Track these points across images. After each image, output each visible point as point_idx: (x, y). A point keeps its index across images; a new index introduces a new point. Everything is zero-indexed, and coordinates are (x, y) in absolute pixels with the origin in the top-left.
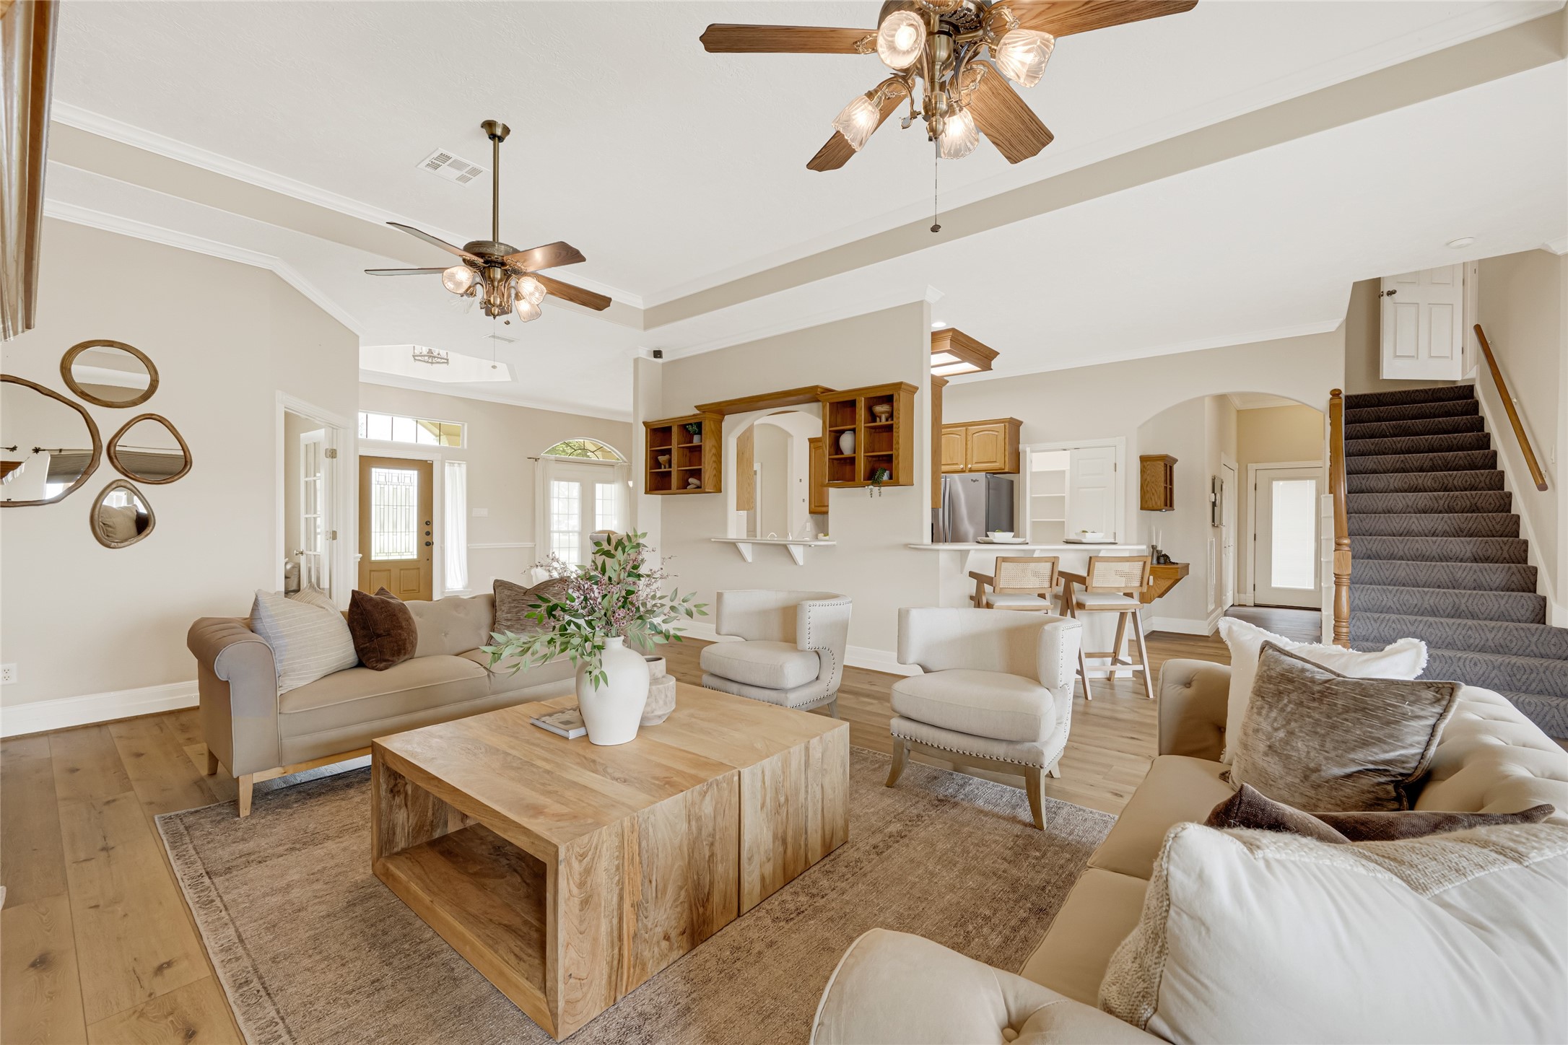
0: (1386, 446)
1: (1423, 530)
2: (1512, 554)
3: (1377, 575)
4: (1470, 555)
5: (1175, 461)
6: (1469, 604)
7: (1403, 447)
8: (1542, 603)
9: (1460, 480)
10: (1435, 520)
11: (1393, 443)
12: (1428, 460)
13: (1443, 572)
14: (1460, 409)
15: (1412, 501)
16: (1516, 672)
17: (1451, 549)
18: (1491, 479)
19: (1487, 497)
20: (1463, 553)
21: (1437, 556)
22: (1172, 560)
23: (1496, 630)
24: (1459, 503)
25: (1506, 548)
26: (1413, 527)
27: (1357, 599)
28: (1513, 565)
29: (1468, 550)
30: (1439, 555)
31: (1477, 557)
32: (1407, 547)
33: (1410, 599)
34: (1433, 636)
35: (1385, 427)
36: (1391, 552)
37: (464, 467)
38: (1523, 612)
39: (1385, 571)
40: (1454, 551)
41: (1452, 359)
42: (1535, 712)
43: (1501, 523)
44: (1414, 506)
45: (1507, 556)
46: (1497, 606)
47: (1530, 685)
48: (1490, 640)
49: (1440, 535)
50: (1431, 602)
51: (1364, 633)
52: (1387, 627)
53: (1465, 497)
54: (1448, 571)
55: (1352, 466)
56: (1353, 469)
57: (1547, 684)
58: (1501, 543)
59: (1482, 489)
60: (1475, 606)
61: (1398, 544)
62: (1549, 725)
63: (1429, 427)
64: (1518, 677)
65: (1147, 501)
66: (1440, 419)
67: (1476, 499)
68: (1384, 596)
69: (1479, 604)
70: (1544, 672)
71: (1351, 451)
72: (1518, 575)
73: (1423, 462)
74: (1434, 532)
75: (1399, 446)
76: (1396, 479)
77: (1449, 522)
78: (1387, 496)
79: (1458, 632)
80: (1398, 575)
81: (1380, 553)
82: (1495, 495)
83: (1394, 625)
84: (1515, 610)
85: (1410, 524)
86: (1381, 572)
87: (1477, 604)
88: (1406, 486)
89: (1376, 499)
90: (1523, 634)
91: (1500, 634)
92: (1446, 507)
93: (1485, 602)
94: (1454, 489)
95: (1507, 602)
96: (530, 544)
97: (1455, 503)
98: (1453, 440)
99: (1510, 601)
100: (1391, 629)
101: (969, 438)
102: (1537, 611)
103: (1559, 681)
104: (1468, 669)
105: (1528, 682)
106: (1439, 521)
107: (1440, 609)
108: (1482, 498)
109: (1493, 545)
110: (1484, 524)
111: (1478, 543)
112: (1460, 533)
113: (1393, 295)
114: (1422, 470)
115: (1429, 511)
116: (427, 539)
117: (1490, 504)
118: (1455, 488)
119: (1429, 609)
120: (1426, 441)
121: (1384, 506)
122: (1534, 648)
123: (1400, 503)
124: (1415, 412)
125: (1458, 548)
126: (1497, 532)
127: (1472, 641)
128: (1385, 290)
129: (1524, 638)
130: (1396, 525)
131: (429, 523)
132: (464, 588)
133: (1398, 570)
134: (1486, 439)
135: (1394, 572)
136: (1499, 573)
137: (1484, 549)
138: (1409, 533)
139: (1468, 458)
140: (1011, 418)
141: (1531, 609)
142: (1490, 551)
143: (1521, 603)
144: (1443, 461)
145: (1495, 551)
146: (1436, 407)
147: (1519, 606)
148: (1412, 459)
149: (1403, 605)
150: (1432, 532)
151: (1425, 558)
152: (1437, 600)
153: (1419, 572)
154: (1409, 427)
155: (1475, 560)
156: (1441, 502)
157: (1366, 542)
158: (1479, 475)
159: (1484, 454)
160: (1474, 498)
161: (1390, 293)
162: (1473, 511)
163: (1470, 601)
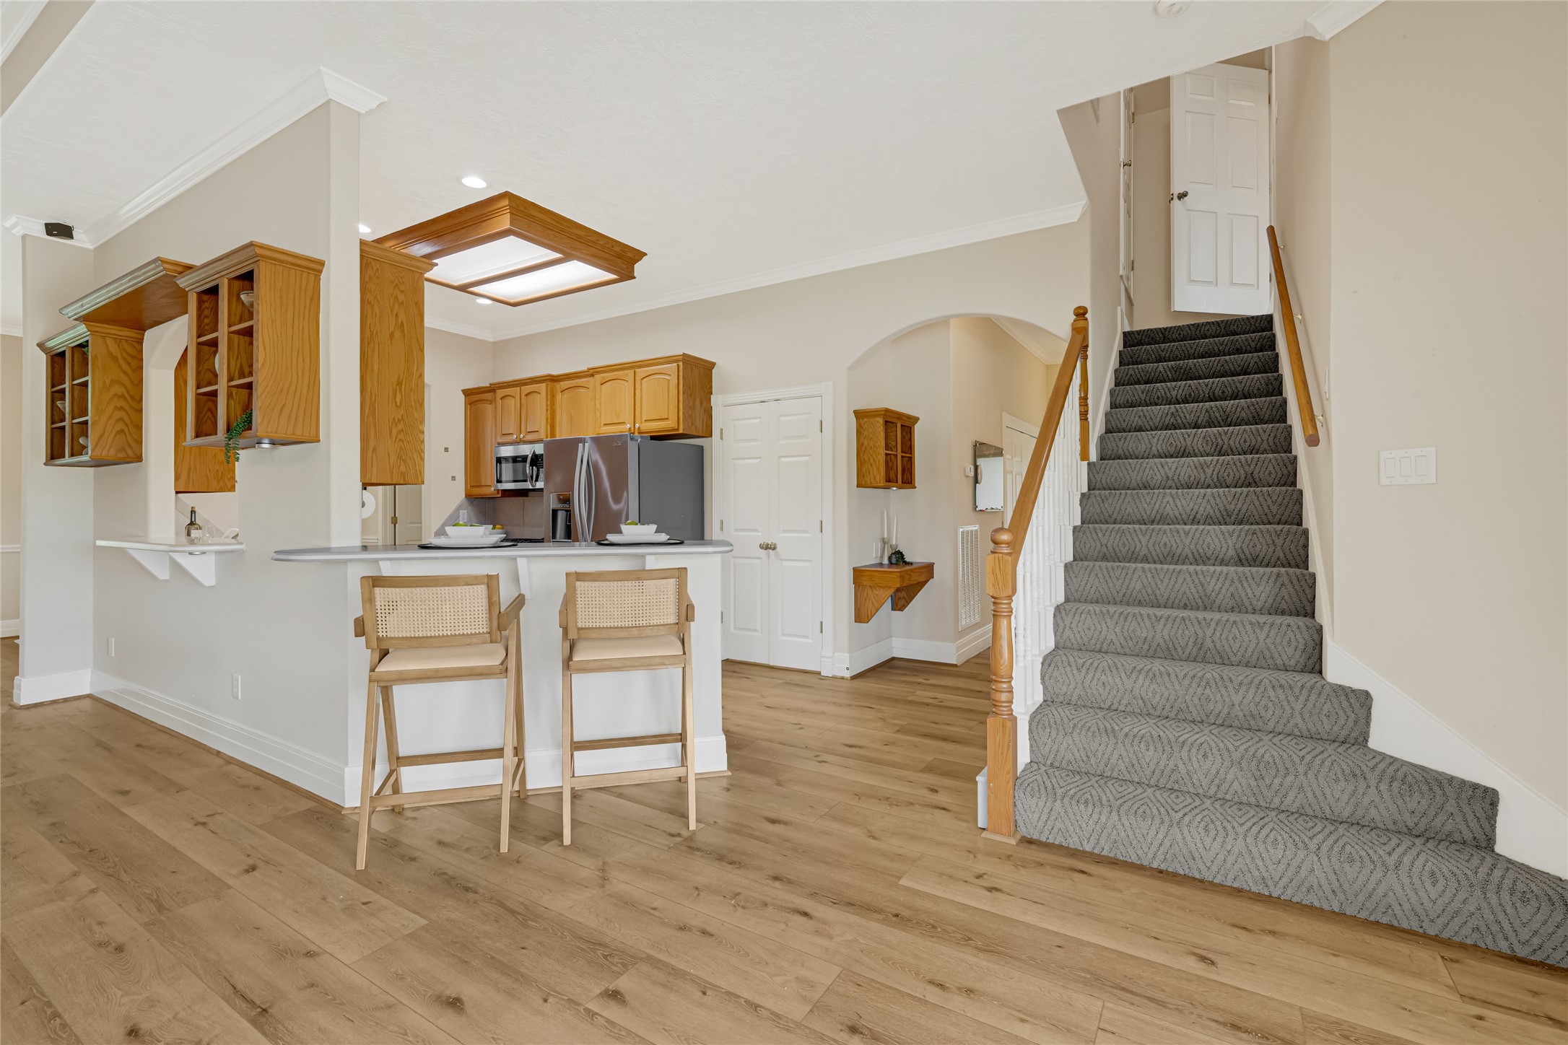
0: (1158, 394)
1: (1180, 514)
2: (1287, 551)
3: (1105, 587)
4: (1234, 553)
5: (916, 420)
6: (1216, 637)
7: (1179, 396)
8: (1316, 637)
9: (1238, 439)
10: (1194, 498)
11: (1166, 389)
12: (1204, 412)
13: (1190, 583)
14: (1253, 344)
15: (1173, 470)
16: (1264, 772)
17: (1209, 544)
18: (1275, 437)
19: (1266, 462)
20: (1224, 550)
21: (1190, 555)
22: (907, 559)
23: (1244, 688)
24: (1232, 473)
25: (1279, 542)
26: (1168, 509)
27: (1068, 628)
28: (1283, 570)
29: (1231, 545)
30: (1193, 553)
31: (1242, 556)
32: (1152, 541)
33: (1138, 629)
34: (1158, 696)
35: (1162, 370)
36: (1132, 548)
38: (1290, 651)
39: (1115, 580)
40: (1212, 546)
41: (1258, 288)
42: (1284, 861)
43: (1279, 501)
44: (1176, 478)
45: (1282, 555)
46: (1254, 641)
47: (1285, 796)
48: (1237, 706)
49: (1202, 521)
50: (1166, 632)
51: (1064, 689)
52: (1095, 682)
53: (1238, 464)
54: (1197, 581)
55: (1113, 423)
56: (1115, 427)
57: (1310, 795)
58: (1273, 534)
59: (1265, 451)
60: (1224, 642)
61: (1141, 537)
62: (1307, 884)
63: (1213, 369)
64: (1268, 781)
65: (864, 476)
66: (1227, 357)
67: (1252, 467)
68: (1104, 625)
69: (1230, 638)
70: (1306, 774)
71: (1118, 402)
72: (1289, 587)
73: (1197, 415)
74: (1195, 518)
75: (1174, 393)
76: (1159, 439)
77: (1212, 501)
78: (1142, 463)
79: (1191, 691)
80: (1132, 586)
81: (1117, 550)
82: (1276, 460)
83: (1103, 677)
84: (1280, 648)
85: (1164, 504)
86: (1109, 581)
87: (1227, 638)
88: (1172, 450)
89: (1129, 468)
90: (1282, 697)
91: (1250, 695)
92: (1215, 480)
93: (1238, 635)
94: (1229, 451)
95: (1268, 636)
97: (1225, 474)
98: (1237, 384)
99: (1272, 633)
100: (1100, 684)
101: (638, 386)
102: (1309, 650)
103: (1327, 791)
104: (1195, 763)
105: (1283, 791)
106: (1200, 500)
107: (1177, 646)
108: (1260, 464)
109: (1262, 538)
110: (1257, 503)
111: (1243, 534)
112: (1227, 519)
113: (1185, 198)
114: (1196, 426)
115: (1194, 485)
117: (1270, 473)
118: (1232, 450)
119: (1163, 645)
120: (1206, 386)
121: (1139, 478)
122: (1299, 720)
123: (1158, 474)
124: (1202, 350)
125: (1216, 541)
126: (1274, 516)
127: (1211, 706)
128: (1176, 190)
129: (1285, 703)
130: (1145, 506)
133: (1131, 579)
134: (1278, 383)
135: (1127, 582)
136: (1263, 583)
137: (1252, 544)
138: (1162, 519)
139: (1252, 408)
140: (684, 355)
141: (1301, 647)
142: (1259, 547)
143: (1287, 638)
144: (1222, 413)
145: (1265, 547)
146: (1225, 343)
147: (1285, 643)
148: (1184, 410)
149: (1128, 639)
150: (1191, 517)
151: (1176, 557)
152: (1174, 630)
153: (1159, 582)
154: (1191, 369)
155: (1241, 562)
156: (1209, 471)
157: (1100, 534)
158: (1261, 431)
159: (1271, 402)
160: (1249, 465)
161: (1182, 196)
162: (1249, 485)
163: (1218, 634)
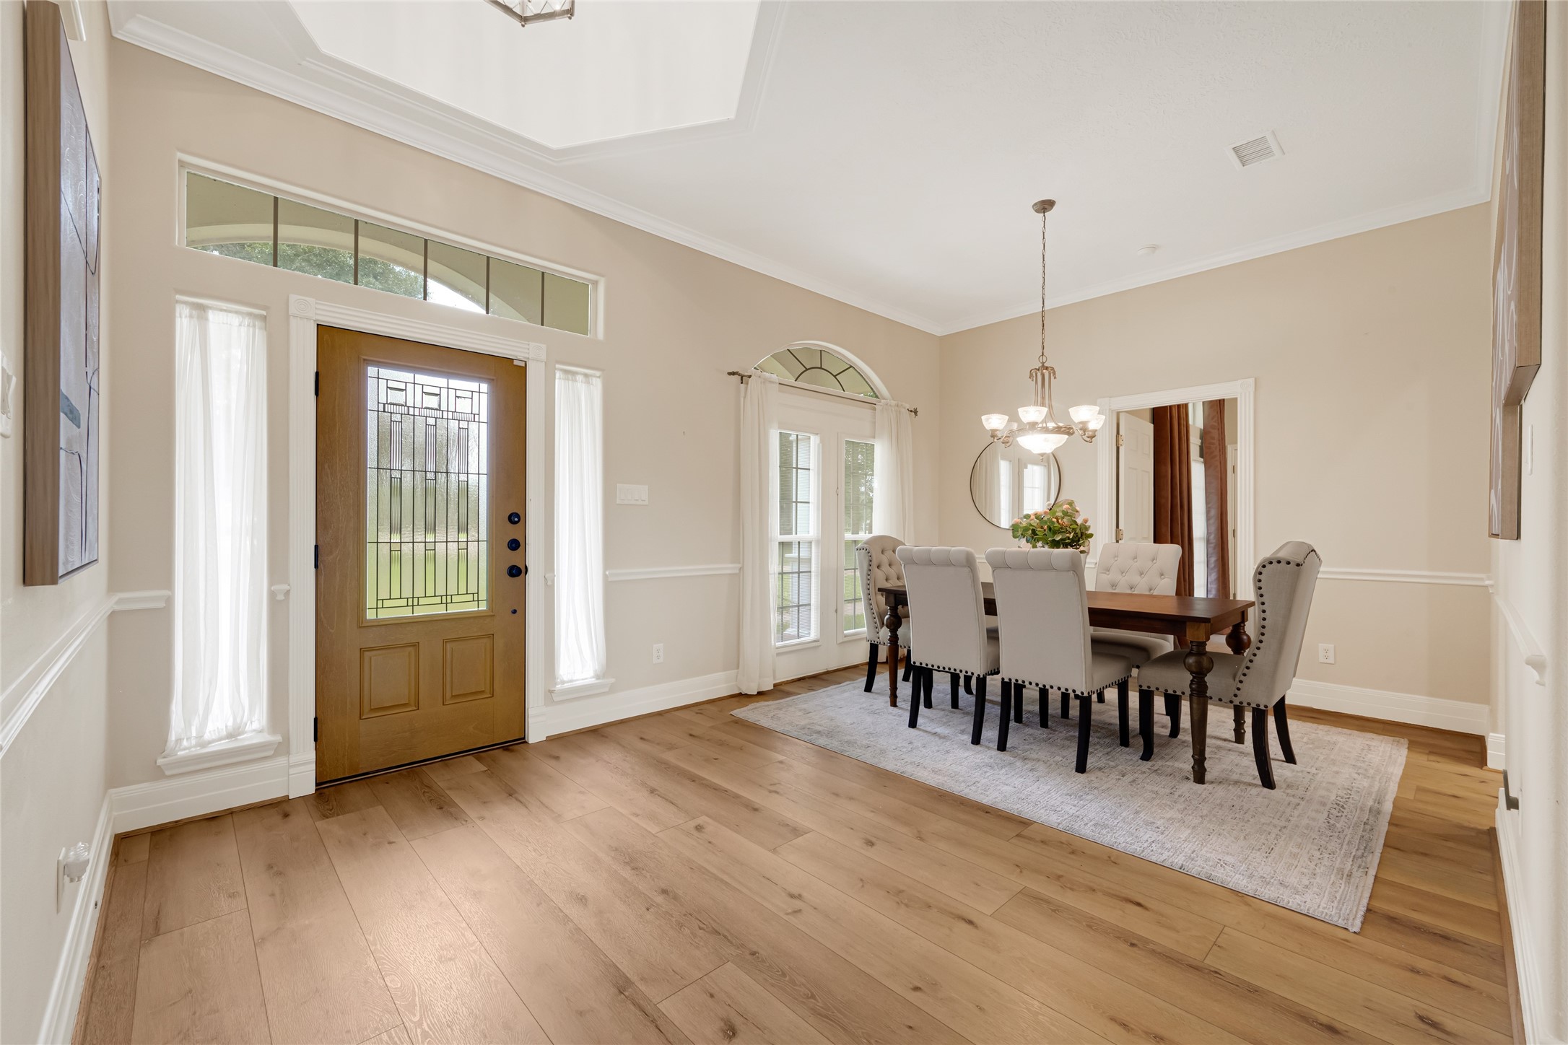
37: (597, 385)
96: (729, 568)
116: (513, 558)
131: (516, 518)
132: (597, 677)
